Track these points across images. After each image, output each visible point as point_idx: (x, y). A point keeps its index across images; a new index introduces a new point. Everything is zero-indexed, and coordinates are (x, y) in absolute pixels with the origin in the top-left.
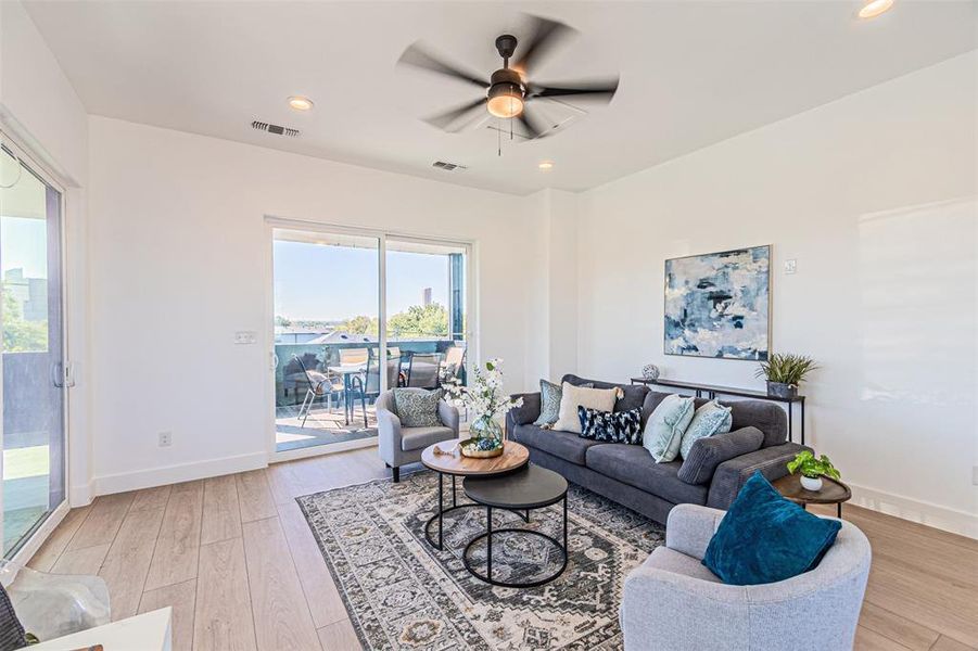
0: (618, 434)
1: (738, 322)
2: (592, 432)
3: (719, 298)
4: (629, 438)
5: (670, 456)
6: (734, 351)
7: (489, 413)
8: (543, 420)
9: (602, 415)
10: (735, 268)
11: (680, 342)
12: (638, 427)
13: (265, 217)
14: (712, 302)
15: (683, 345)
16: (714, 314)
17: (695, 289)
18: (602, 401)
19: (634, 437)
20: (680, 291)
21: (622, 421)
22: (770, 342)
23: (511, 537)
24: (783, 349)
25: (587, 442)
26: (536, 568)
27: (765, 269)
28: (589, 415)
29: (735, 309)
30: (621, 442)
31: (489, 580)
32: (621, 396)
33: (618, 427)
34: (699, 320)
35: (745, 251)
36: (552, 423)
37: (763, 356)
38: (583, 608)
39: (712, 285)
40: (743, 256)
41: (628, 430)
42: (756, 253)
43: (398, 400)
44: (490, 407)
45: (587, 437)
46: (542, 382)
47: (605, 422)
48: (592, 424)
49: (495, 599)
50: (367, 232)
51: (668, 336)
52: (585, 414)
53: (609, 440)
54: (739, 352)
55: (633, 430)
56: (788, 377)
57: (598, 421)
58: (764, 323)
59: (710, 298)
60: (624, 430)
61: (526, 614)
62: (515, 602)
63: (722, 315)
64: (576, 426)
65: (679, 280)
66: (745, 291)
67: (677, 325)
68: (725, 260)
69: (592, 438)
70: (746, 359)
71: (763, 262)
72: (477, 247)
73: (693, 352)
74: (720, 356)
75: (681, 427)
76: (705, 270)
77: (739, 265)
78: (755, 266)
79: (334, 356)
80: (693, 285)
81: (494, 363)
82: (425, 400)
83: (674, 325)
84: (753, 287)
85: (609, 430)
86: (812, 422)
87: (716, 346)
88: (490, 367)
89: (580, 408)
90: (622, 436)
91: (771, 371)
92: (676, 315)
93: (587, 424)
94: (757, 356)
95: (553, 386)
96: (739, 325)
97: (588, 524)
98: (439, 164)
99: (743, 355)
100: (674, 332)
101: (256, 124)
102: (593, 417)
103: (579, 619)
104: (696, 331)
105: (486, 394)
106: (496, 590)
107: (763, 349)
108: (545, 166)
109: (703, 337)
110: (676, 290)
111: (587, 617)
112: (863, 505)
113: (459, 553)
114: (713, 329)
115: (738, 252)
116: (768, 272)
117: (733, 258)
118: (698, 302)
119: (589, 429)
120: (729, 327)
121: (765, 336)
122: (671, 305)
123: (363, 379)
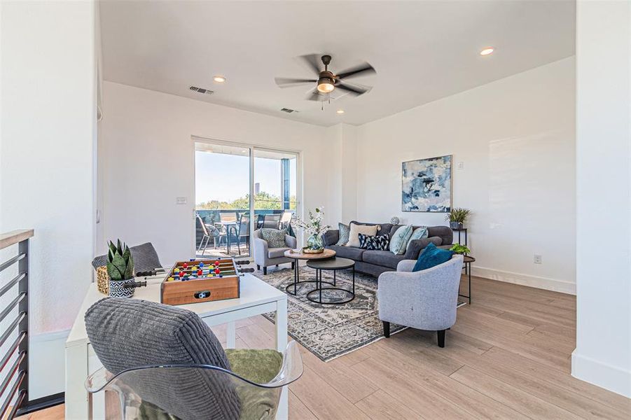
0: (378, 246)
1: (437, 193)
2: (365, 245)
3: (428, 181)
4: (383, 247)
5: (401, 251)
6: (436, 208)
7: (317, 233)
8: (340, 243)
9: (370, 237)
10: (436, 167)
11: (409, 205)
12: (387, 242)
13: (192, 136)
14: (425, 184)
15: (411, 206)
16: (426, 190)
17: (417, 177)
18: (371, 232)
19: (385, 247)
20: (410, 178)
21: (380, 239)
22: (451, 202)
23: (328, 291)
24: (457, 206)
25: (363, 250)
26: (341, 299)
27: (449, 167)
28: (364, 237)
29: (435, 187)
30: (380, 249)
31: (320, 302)
32: (379, 229)
33: (378, 242)
34: (419, 193)
35: (440, 158)
36: (345, 243)
37: (448, 210)
38: (362, 309)
39: (425, 175)
40: (439, 160)
41: (382, 244)
42: (444, 159)
43: (264, 234)
44: (317, 230)
45: (362, 248)
46: (340, 224)
47: (372, 240)
48: (365, 241)
49: (324, 308)
50: (243, 145)
51: (404, 202)
52: (362, 237)
53: (374, 248)
54: (437, 209)
55: (385, 244)
56: (459, 219)
57: (369, 240)
58: (449, 193)
59: (424, 182)
60: (381, 244)
61: (338, 311)
62: (333, 308)
63: (429, 190)
64: (357, 243)
65: (409, 173)
66: (440, 178)
67: (408, 196)
68: (431, 162)
69: (366, 248)
70: (441, 212)
71: (448, 163)
72: (302, 155)
73: (416, 210)
74: (428, 211)
75: (406, 238)
76: (421, 168)
77: (438, 165)
78: (445, 165)
79: (217, 217)
80: (416, 175)
81: (320, 209)
82: (278, 234)
83: (407, 196)
84: (444, 175)
85: (373, 244)
86: (470, 241)
87: (427, 206)
88: (318, 210)
89: (360, 234)
90: (380, 246)
91: (451, 217)
92: (408, 191)
93: (363, 242)
94: (446, 210)
95: (345, 226)
96: (437, 195)
97: (364, 286)
98: (284, 109)
99: (439, 210)
100: (407, 199)
101: (193, 88)
102: (366, 238)
103: (361, 311)
104: (417, 199)
105: (316, 223)
106: (323, 305)
107: (448, 206)
108: (341, 112)
109: (421, 202)
110: (408, 178)
111: (364, 311)
112: (491, 278)
113: (305, 296)
114: (425, 197)
115: (437, 159)
116: (450, 168)
117: (434, 162)
118: (418, 184)
119: (364, 244)
120: (433, 196)
121: (449, 200)
122: (405, 186)
123: (238, 228)
